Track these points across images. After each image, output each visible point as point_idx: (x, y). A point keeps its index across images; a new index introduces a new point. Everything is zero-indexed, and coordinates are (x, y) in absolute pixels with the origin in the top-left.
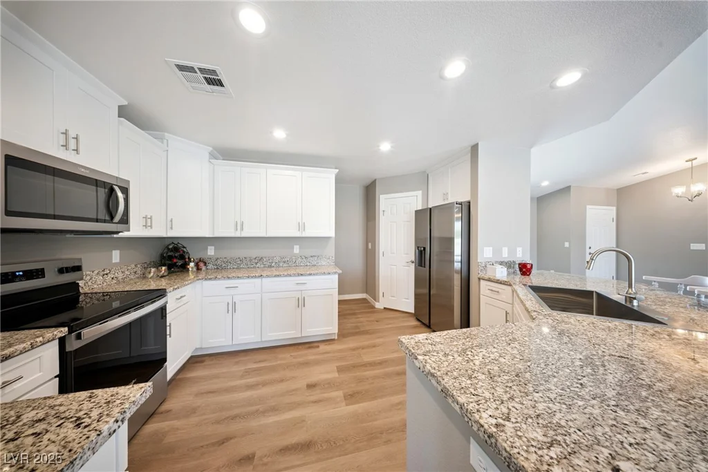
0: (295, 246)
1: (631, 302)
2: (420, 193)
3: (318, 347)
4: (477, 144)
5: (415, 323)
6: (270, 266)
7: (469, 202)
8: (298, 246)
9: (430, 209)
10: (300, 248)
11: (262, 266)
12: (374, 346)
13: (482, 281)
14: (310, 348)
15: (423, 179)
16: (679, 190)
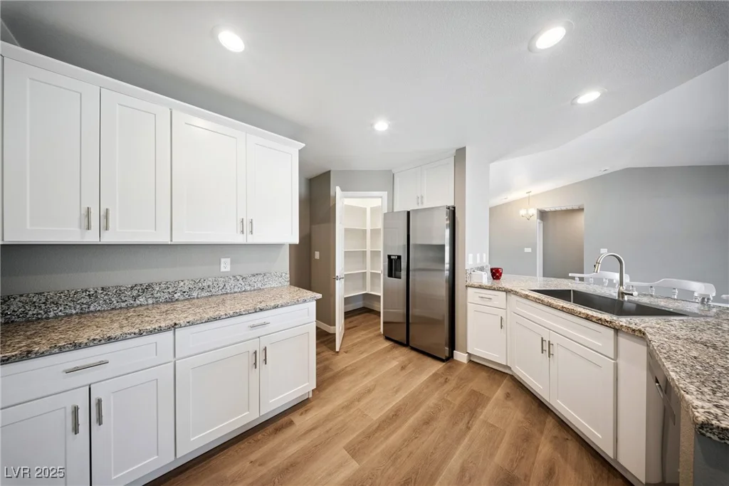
0: (223, 260)
1: (623, 297)
2: (385, 194)
3: (291, 423)
4: (465, 148)
5: (387, 344)
6: (171, 301)
7: (454, 208)
8: (228, 260)
9: (408, 213)
10: (231, 263)
11: (150, 301)
12: (369, 391)
13: (469, 289)
14: (278, 430)
15: (387, 180)
16: (523, 212)
